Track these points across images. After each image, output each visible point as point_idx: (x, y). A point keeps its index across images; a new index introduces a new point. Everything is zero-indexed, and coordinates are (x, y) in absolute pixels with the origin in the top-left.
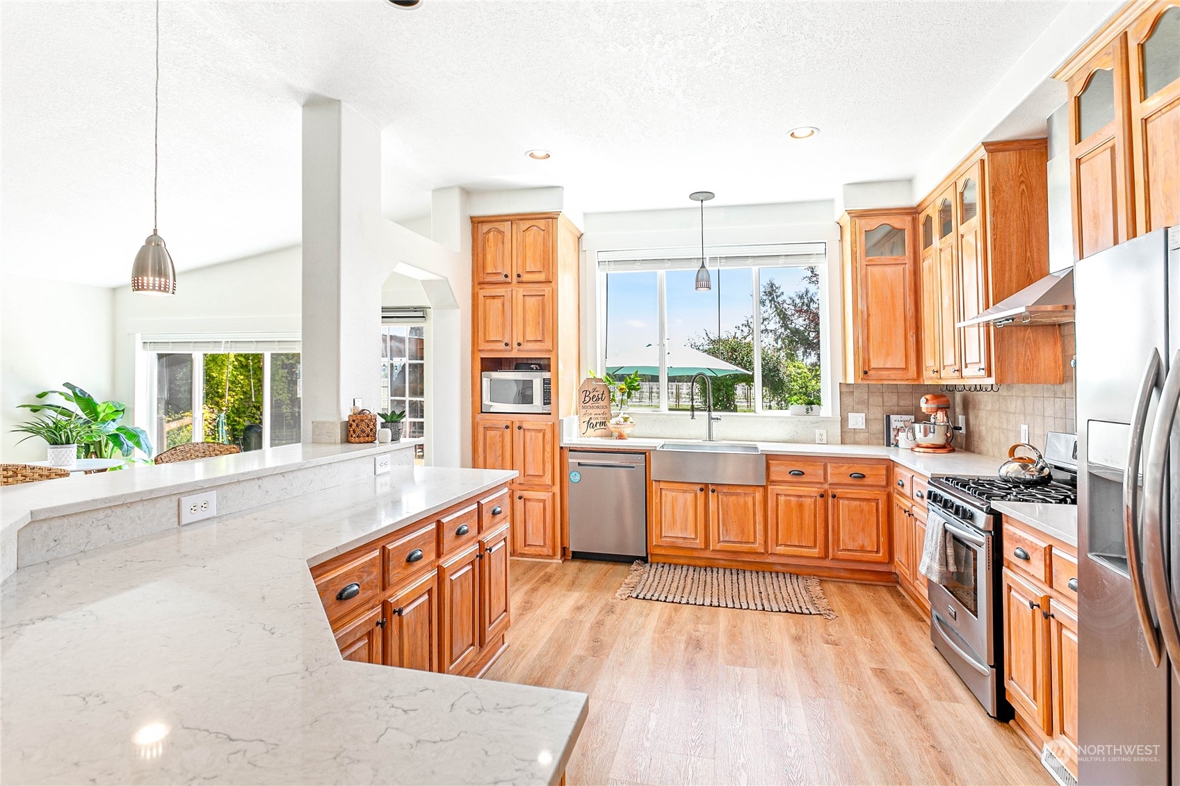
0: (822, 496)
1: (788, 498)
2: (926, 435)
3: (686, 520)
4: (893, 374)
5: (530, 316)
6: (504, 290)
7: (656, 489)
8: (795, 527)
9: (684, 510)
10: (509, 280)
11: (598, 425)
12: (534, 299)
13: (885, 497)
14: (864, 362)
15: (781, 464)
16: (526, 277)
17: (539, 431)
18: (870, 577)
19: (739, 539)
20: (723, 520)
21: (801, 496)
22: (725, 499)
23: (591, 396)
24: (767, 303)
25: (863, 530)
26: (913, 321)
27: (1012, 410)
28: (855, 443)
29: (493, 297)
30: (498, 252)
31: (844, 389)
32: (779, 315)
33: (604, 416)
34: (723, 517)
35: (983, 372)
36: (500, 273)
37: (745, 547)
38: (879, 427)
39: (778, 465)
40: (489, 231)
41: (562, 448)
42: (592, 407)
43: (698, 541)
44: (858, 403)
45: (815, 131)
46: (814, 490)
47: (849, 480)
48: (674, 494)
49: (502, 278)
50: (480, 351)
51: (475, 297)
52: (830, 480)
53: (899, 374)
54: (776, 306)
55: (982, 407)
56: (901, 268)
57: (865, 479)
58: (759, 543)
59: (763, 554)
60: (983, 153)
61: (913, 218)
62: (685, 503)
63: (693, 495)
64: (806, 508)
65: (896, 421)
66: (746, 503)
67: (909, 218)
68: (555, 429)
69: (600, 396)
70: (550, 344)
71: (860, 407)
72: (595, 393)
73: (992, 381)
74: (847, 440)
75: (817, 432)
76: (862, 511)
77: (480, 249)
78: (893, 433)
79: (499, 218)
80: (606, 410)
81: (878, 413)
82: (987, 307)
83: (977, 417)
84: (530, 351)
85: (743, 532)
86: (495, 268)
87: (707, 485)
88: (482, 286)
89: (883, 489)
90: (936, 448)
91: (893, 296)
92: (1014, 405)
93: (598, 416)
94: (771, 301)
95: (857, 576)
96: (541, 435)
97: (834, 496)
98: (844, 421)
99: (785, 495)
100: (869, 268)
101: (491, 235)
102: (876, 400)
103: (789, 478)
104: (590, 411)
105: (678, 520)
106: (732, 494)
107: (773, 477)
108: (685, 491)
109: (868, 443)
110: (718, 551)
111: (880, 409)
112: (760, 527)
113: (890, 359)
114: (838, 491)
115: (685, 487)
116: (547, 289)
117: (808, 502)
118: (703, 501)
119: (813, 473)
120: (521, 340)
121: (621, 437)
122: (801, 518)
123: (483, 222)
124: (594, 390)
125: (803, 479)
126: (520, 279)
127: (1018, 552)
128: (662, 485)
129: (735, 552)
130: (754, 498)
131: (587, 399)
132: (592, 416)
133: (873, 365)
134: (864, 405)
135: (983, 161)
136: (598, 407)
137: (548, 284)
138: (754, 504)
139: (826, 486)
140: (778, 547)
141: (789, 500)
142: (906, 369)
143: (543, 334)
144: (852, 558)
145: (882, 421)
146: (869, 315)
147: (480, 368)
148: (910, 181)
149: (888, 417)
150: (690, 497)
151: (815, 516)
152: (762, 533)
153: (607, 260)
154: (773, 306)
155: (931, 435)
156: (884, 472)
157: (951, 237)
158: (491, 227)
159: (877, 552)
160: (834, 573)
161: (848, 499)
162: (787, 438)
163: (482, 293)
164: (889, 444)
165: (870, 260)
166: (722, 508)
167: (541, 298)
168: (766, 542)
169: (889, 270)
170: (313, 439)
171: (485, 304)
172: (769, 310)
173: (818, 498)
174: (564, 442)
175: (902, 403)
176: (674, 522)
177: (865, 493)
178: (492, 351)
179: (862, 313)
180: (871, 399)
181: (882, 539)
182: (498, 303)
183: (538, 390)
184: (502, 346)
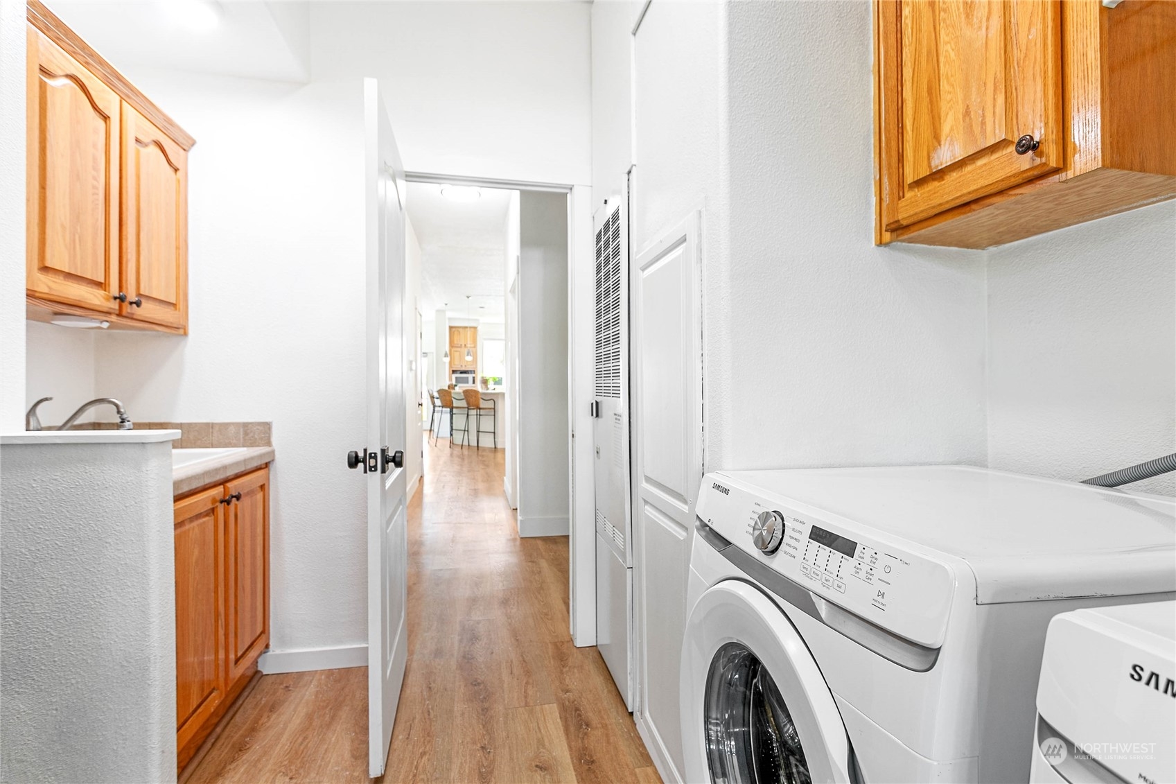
6: (460, 349)
10: (462, 346)
16: (467, 345)
29: (457, 351)
30: (458, 337)
50: (452, 367)
70: (476, 365)
77: (452, 336)
79: (459, 327)
84: (469, 367)
86: (457, 342)
88: (453, 347)
101: (456, 332)
120: (466, 364)
143: (473, 363)
147: (452, 373)
158: (456, 330)
178: (456, 368)
182: (458, 353)
183: (471, 380)
184: (460, 366)
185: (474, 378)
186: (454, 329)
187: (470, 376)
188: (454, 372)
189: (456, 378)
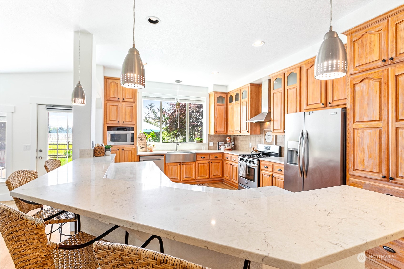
0: (209, 163)
1: (201, 164)
2: (228, 146)
3: (175, 173)
4: (222, 132)
5: (127, 113)
6: (117, 103)
7: (167, 165)
8: (202, 172)
9: (175, 170)
10: (119, 100)
11: (143, 148)
12: (128, 107)
13: (222, 162)
14: (216, 129)
15: (200, 156)
16: (126, 100)
17: (130, 150)
18: (218, 181)
19: (189, 177)
20: (185, 172)
21: (204, 164)
22: (186, 166)
23: (141, 139)
24: (150, 108)
25: (217, 170)
26: (226, 119)
27: (248, 140)
28: (211, 149)
29: (113, 105)
30: (115, 90)
31: (209, 136)
32: (153, 112)
33: (145, 145)
34: (185, 171)
35: (247, 132)
36: (116, 98)
37: (190, 178)
38: (216, 145)
39: (199, 156)
40: (112, 83)
41: (137, 155)
42: (141, 142)
43: (178, 179)
44: (212, 139)
45: (218, 73)
46: (207, 162)
47: (214, 158)
48: (172, 166)
49: (117, 99)
50: (107, 124)
51: (105, 105)
52: (211, 159)
53: (223, 132)
54: (152, 109)
55: (239, 140)
56: (224, 107)
57: (218, 158)
58: (194, 177)
59: (195, 179)
60: (249, 85)
61: (227, 95)
62: (175, 168)
63: (177, 166)
64: (205, 166)
65: (220, 144)
66: (191, 167)
67: (226, 95)
68: (135, 150)
69: (143, 139)
70: (134, 122)
71: (212, 140)
72: (142, 138)
73: (249, 134)
74: (209, 149)
75: (203, 147)
76: (217, 166)
77: (108, 88)
78: (219, 147)
79: (116, 79)
80: (145, 143)
81: (216, 142)
82: (249, 119)
83: (237, 142)
84: (127, 124)
85: (190, 175)
86: (114, 95)
87: (181, 163)
88: (108, 101)
89: (221, 160)
90: (230, 149)
91: (222, 114)
92: (248, 139)
93: (143, 145)
94: (151, 108)
95: (215, 182)
96: (130, 152)
97: (211, 163)
98: (209, 144)
99: (200, 164)
100: (218, 106)
101: (113, 84)
102: (216, 139)
103: (201, 159)
104: (141, 143)
105: (173, 173)
106: (187, 165)
107: (198, 159)
108: (175, 165)
109: (214, 149)
110: (184, 181)
111: (216, 141)
112: (194, 173)
113: (221, 129)
114: (212, 161)
115: (175, 164)
116: (133, 104)
117: (205, 165)
118: (180, 167)
119: (207, 157)
120: (123, 120)
121: (151, 151)
122: (204, 169)
123: (109, 79)
124: (142, 137)
125: (205, 159)
126: (124, 100)
127: (265, 167)
128: (169, 164)
129: (188, 180)
130: (193, 165)
131: (140, 140)
132: (141, 145)
133: (218, 130)
134: (213, 140)
135: (249, 87)
136: (143, 142)
137: (134, 103)
138: (193, 167)
139: (209, 160)
140: (199, 177)
141: (201, 165)
142: (224, 131)
143: (132, 119)
144: (215, 177)
145: (216, 144)
146: (217, 118)
147: (107, 130)
148: (226, 86)
149: (218, 143)
150: (176, 167)
151: (207, 168)
152: (195, 174)
153: (145, 96)
154: (151, 109)
155: (229, 147)
156: (222, 156)
157: (239, 102)
158: (112, 81)
159: (220, 175)
160: (210, 182)
161: (214, 163)
162: (196, 149)
163: (108, 104)
164: (218, 149)
165: (218, 104)
166: (185, 169)
167: (131, 107)
168: (196, 176)
169: (222, 107)
170: (80, 156)
171: (110, 108)
172: (150, 111)
173: (208, 164)
174: (138, 154)
175: (221, 139)
176: (172, 174)
177: (217, 161)
178: (112, 124)
179: (216, 117)
180: (215, 138)
181: (221, 172)
182: (115, 108)
183: (129, 137)
184: (116, 122)
185: (132, 135)
186: (110, 81)
187: (129, 133)
188: (109, 128)
189: (112, 135)
